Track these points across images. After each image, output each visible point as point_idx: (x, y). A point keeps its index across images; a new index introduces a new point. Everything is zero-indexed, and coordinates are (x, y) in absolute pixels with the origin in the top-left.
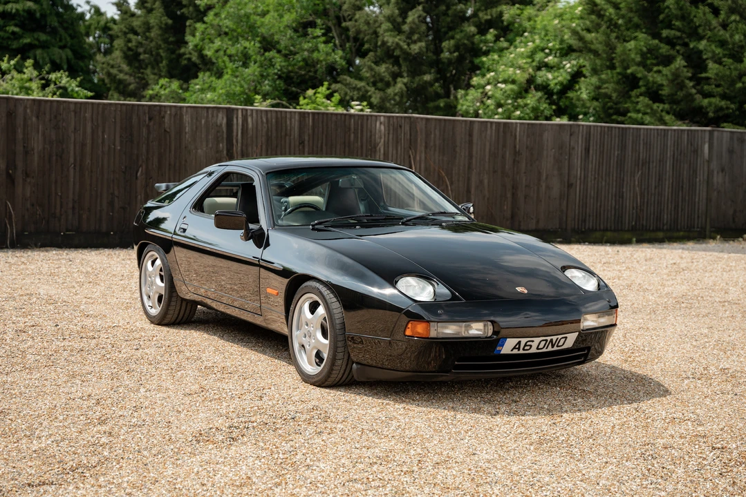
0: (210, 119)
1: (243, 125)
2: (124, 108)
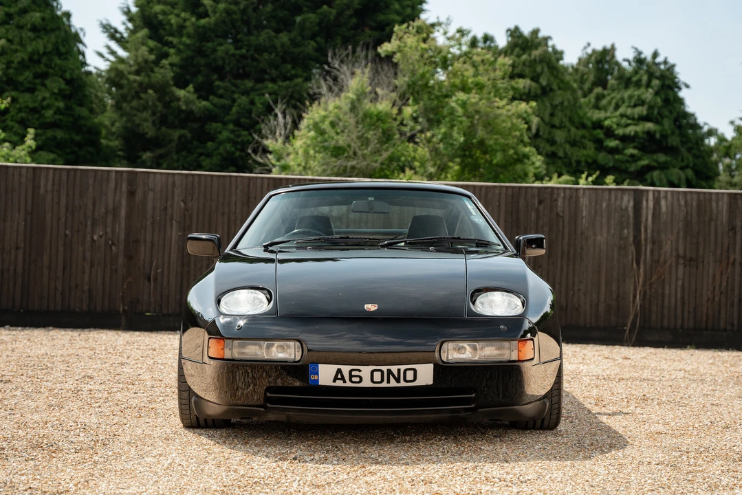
0: (613, 202)
2: (510, 190)
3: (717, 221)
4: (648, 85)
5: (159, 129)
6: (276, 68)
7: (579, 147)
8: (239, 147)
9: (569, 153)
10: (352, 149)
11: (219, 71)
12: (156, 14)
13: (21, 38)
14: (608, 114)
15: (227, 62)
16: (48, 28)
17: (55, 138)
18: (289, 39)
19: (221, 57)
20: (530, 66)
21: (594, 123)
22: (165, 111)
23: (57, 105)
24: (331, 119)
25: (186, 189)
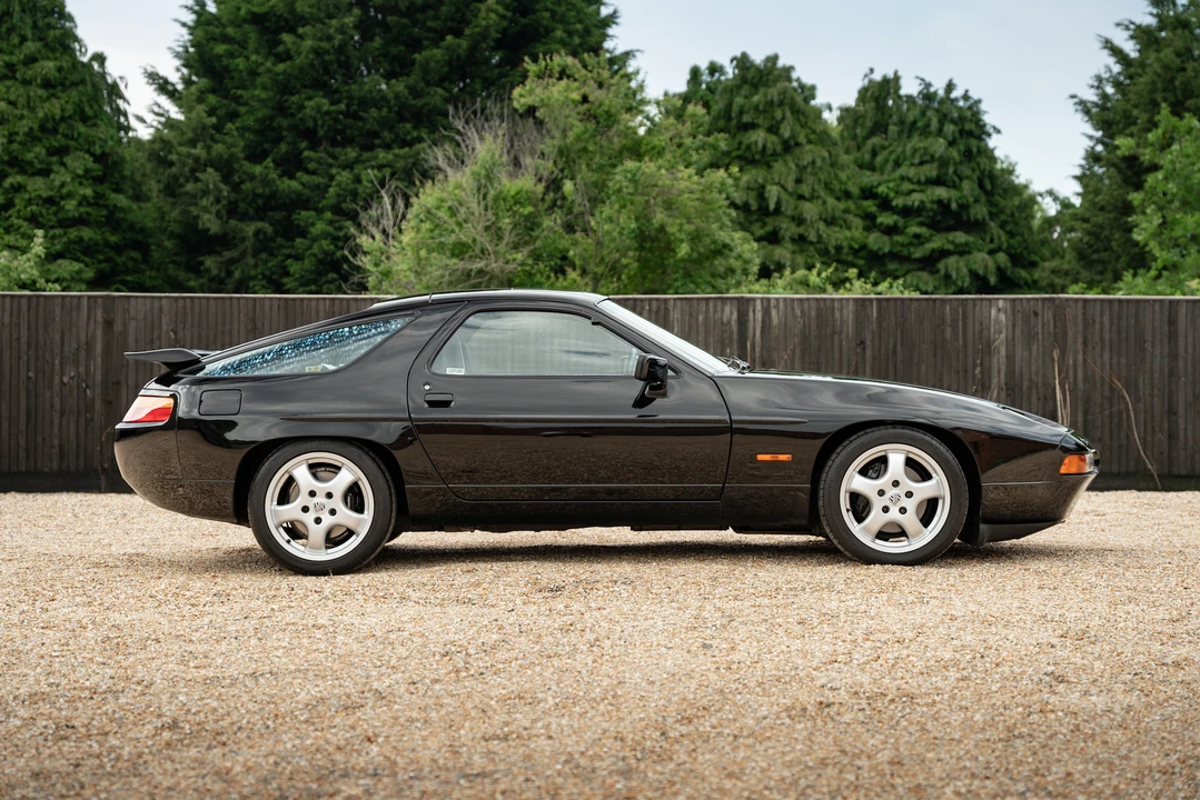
0: (711, 314)
1: (763, 322)
3: (841, 334)
4: (940, 132)
5: (229, 218)
6: (391, 129)
7: (841, 227)
8: (341, 242)
9: (825, 236)
10: (479, 246)
11: (310, 135)
12: (220, 57)
13: (29, 98)
14: (886, 177)
15: (320, 122)
16: (67, 83)
17: (81, 240)
18: (406, 87)
19: (311, 116)
20: (765, 112)
21: (863, 190)
22: (233, 196)
23: (82, 192)
24: (449, 204)
25: (176, 316)
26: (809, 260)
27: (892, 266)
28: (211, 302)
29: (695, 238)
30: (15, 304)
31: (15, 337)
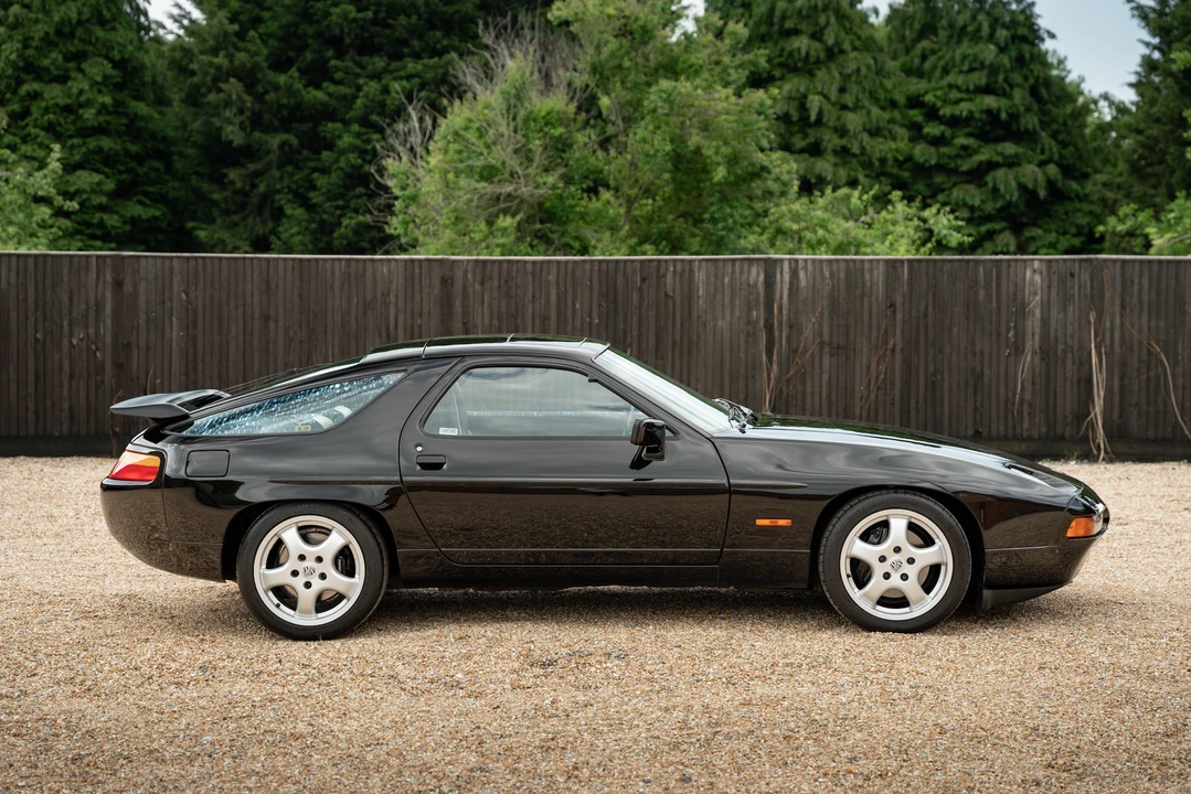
0: (737, 276)
1: (791, 283)
3: (871, 296)
4: (991, 38)
5: (253, 130)
6: (420, 37)
7: (886, 138)
8: (368, 157)
9: (868, 147)
10: (508, 169)
11: (336, 43)
14: (933, 85)
15: (346, 30)
17: (101, 149)
19: (337, 24)
20: (808, 17)
21: (909, 99)
22: (257, 106)
23: (101, 100)
24: (477, 125)
25: (188, 277)
26: (852, 173)
27: (939, 179)
28: (224, 262)
29: (732, 161)
30: (21, 263)
31: (21, 297)
